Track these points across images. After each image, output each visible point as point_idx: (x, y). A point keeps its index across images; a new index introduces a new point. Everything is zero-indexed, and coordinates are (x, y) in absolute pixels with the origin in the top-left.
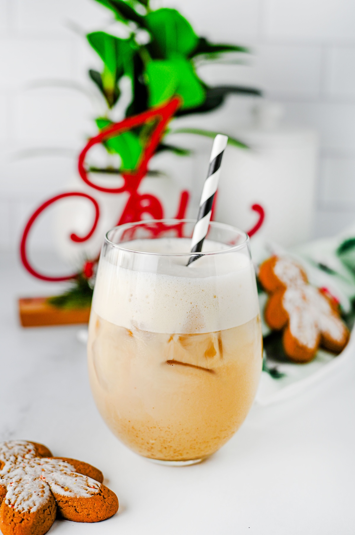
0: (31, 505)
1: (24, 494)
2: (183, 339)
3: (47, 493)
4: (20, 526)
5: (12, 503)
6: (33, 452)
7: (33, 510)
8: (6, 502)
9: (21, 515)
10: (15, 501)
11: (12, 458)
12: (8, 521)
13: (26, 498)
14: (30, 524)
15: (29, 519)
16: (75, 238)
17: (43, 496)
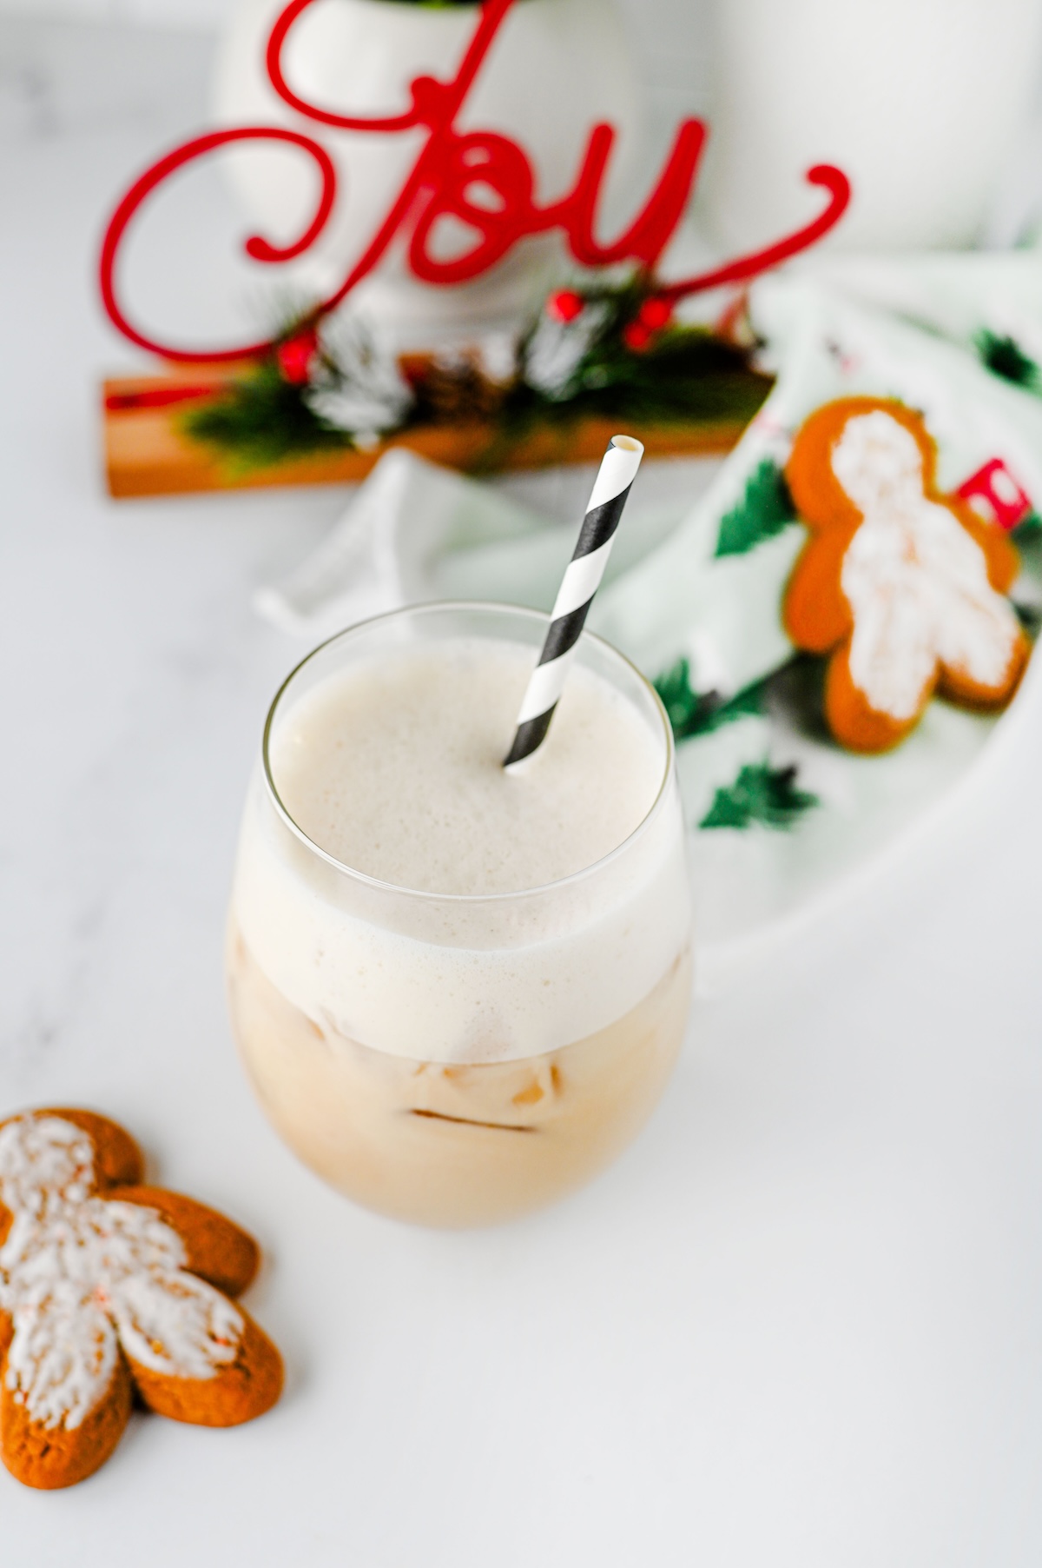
0: (69, 1401)
1: (52, 1362)
2: (451, 1073)
3: (110, 1359)
4: (41, 1467)
5: (25, 1387)
6: (88, 1176)
7: (73, 1422)
8: (11, 1381)
9: (43, 1435)
10: (33, 1384)
11: (34, 1201)
12: (14, 1446)
13: (58, 1375)
14: (65, 1461)
15: (64, 1447)
16: (259, 249)
17: (97, 1371)
